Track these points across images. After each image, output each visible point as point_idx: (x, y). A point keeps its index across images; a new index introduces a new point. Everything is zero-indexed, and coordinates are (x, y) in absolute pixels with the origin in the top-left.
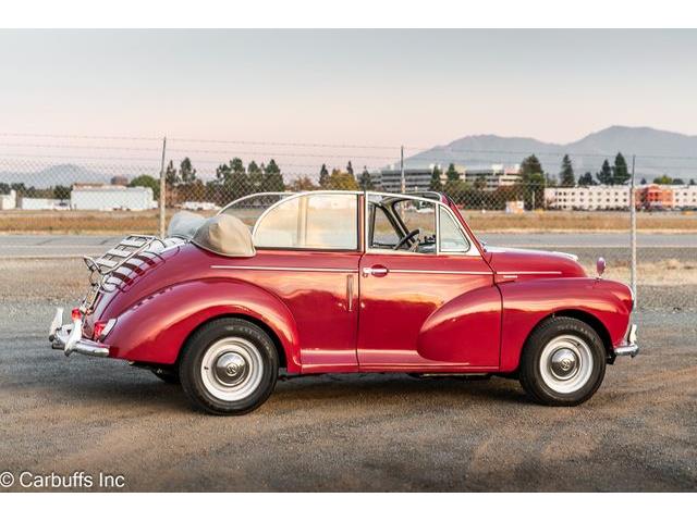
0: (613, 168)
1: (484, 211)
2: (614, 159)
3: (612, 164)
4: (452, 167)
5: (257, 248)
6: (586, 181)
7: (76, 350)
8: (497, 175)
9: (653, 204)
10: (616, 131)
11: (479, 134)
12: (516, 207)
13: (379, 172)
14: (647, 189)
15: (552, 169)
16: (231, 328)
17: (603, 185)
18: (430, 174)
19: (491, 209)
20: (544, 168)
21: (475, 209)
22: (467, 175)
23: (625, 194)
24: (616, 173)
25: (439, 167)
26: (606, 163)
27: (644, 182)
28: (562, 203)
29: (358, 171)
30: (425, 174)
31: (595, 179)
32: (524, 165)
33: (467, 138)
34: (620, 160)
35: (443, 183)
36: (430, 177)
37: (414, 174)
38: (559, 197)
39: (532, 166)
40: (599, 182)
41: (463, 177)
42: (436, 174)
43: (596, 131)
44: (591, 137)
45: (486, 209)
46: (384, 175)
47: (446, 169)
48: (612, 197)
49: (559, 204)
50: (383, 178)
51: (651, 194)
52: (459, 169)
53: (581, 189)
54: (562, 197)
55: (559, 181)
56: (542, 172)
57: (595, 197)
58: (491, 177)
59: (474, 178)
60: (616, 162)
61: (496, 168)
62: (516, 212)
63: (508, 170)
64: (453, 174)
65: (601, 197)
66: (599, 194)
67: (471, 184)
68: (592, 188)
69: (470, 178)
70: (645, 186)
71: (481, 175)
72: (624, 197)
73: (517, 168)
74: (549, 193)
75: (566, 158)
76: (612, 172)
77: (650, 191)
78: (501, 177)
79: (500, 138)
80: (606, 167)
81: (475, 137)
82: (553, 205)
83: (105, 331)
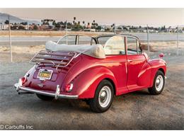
5: (106, 55)
16: (106, 83)
83: (71, 88)
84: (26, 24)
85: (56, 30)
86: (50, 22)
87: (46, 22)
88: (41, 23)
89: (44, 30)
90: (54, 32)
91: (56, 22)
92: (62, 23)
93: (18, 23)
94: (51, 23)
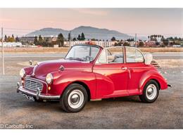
6: (74, 40)
26: (79, 35)
29: (15, 37)
30: (33, 38)
35: (38, 40)
40: (77, 40)
41: (43, 39)
42: (36, 37)
46: (22, 38)
47: (38, 36)
52: (42, 36)
53: (73, 42)
54: (68, 44)
55: (67, 40)
58: (50, 39)
60: (82, 35)
61: (52, 36)
62: (56, 48)
66: (78, 43)
70: (89, 41)
71: (48, 38)
74: (65, 43)
75: (69, 34)
76: (81, 38)
78: (53, 39)
82: (66, 46)
85: (163, 46)
86: (157, 38)
91: (165, 38)
92: (171, 38)
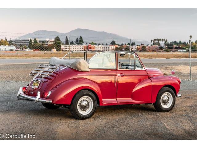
0: (79, 40)
1: (45, 51)
2: (79, 38)
3: (79, 39)
4: (35, 39)
5: (90, 69)
6: (72, 43)
7: (39, 101)
8: (48, 41)
9: (90, 50)
10: (79, 30)
11: (41, 30)
12: (54, 50)
13: (14, 40)
14: (88, 46)
15: (63, 40)
16: (85, 93)
17: (77, 45)
18: (29, 41)
19: (47, 51)
20: (60, 40)
21: (42, 51)
22: (39, 41)
23: (82, 47)
24: (80, 41)
25: (31, 39)
26: (77, 39)
27: (87, 44)
28: (66, 49)
29: (8, 40)
30: (27, 41)
31: (74, 43)
32: (55, 39)
33: (38, 31)
34: (81, 38)
35: (33, 43)
36: (29, 42)
37: (24, 41)
38: (65, 48)
39: (57, 39)
40: (75, 44)
41: (38, 42)
42: (31, 41)
43: (73, 30)
44: (72, 31)
45: (46, 51)
46: (15, 41)
47: (33, 40)
48: (79, 48)
49: (65, 49)
50: (15, 42)
51: (89, 47)
52: (37, 40)
53: (71, 46)
54: (66, 48)
55: (65, 43)
56: (60, 41)
57: (74, 48)
58: (46, 42)
59: (41, 42)
60: (80, 38)
61: (47, 39)
62: (54, 52)
63: (51, 40)
64: (35, 41)
65: (76, 48)
66: (76, 47)
67: (41, 44)
68: (73, 45)
69: (40, 42)
70: (87, 45)
71: (43, 41)
72: (82, 48)
73: (53, 40)
74: (62, 47)
75: (67, 37)
76: (79, 41)
77: (89, 46)
78: (49, 42)
79: (47, 31)
80: (77, 40)
81: (40, 31)
82: (63, 50)
83: (49, 95)
84: (133, 44)
85: (167, 51)
86: (160, 42)
87: (156, 42)
88: (150, 44)
89: (154, 51)
90: (165, 53)
91: (169, 42)
92: (175, 42)
93: (125, 43)
94: (162, 43)
